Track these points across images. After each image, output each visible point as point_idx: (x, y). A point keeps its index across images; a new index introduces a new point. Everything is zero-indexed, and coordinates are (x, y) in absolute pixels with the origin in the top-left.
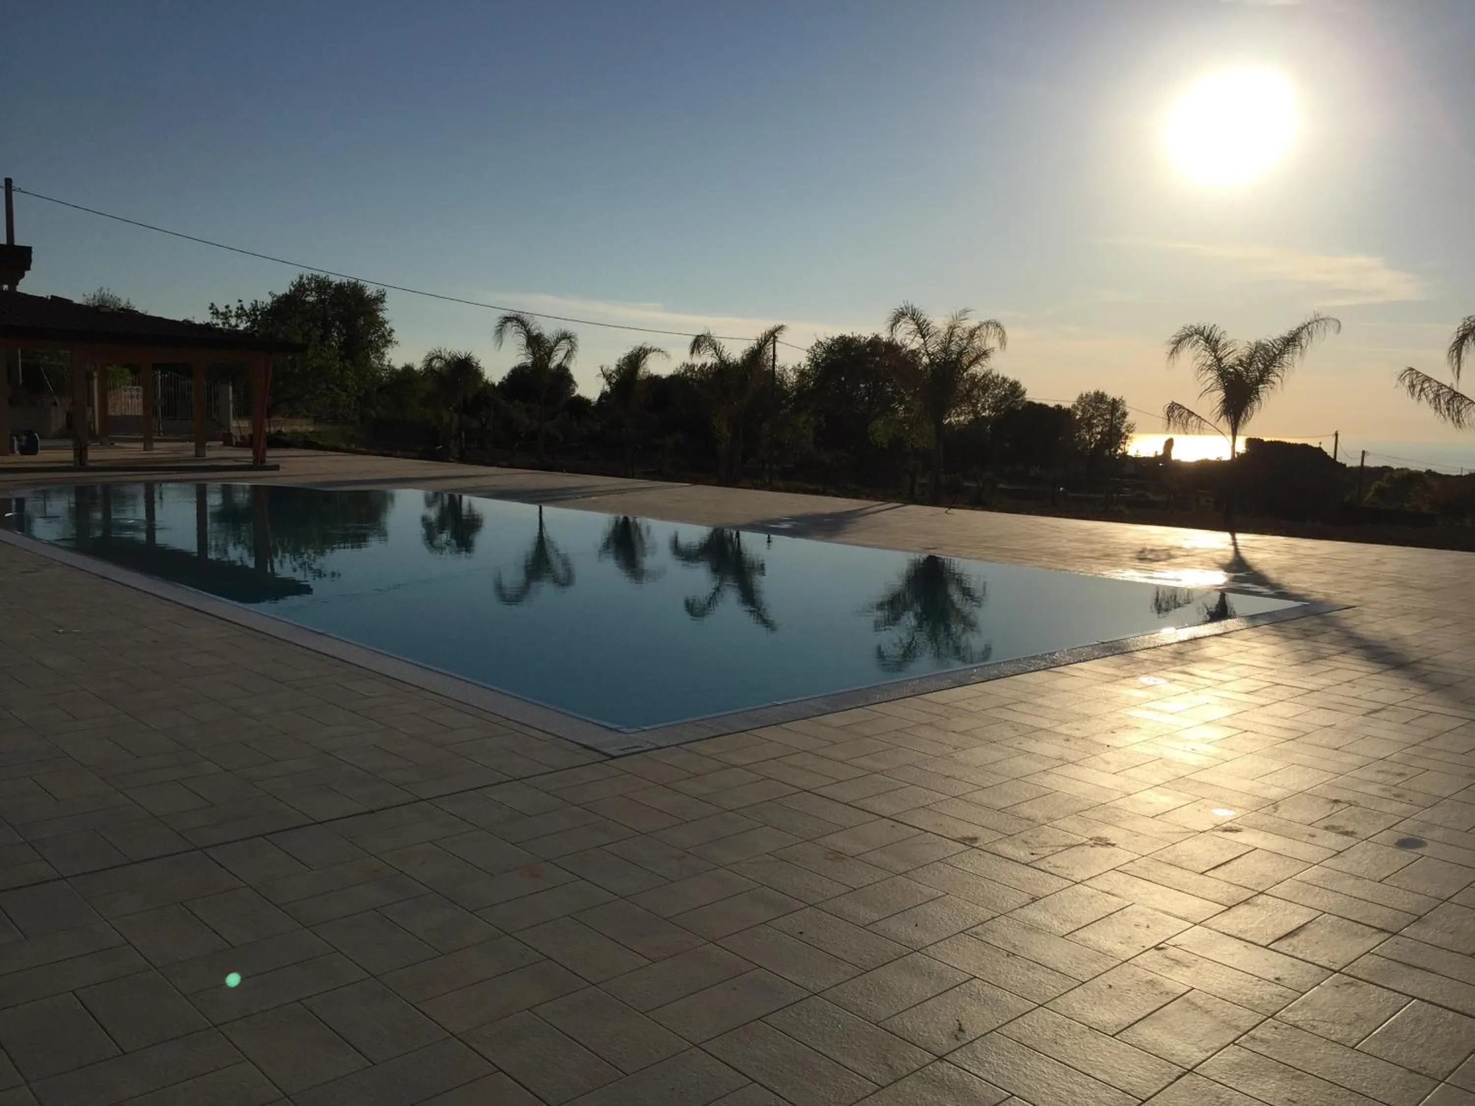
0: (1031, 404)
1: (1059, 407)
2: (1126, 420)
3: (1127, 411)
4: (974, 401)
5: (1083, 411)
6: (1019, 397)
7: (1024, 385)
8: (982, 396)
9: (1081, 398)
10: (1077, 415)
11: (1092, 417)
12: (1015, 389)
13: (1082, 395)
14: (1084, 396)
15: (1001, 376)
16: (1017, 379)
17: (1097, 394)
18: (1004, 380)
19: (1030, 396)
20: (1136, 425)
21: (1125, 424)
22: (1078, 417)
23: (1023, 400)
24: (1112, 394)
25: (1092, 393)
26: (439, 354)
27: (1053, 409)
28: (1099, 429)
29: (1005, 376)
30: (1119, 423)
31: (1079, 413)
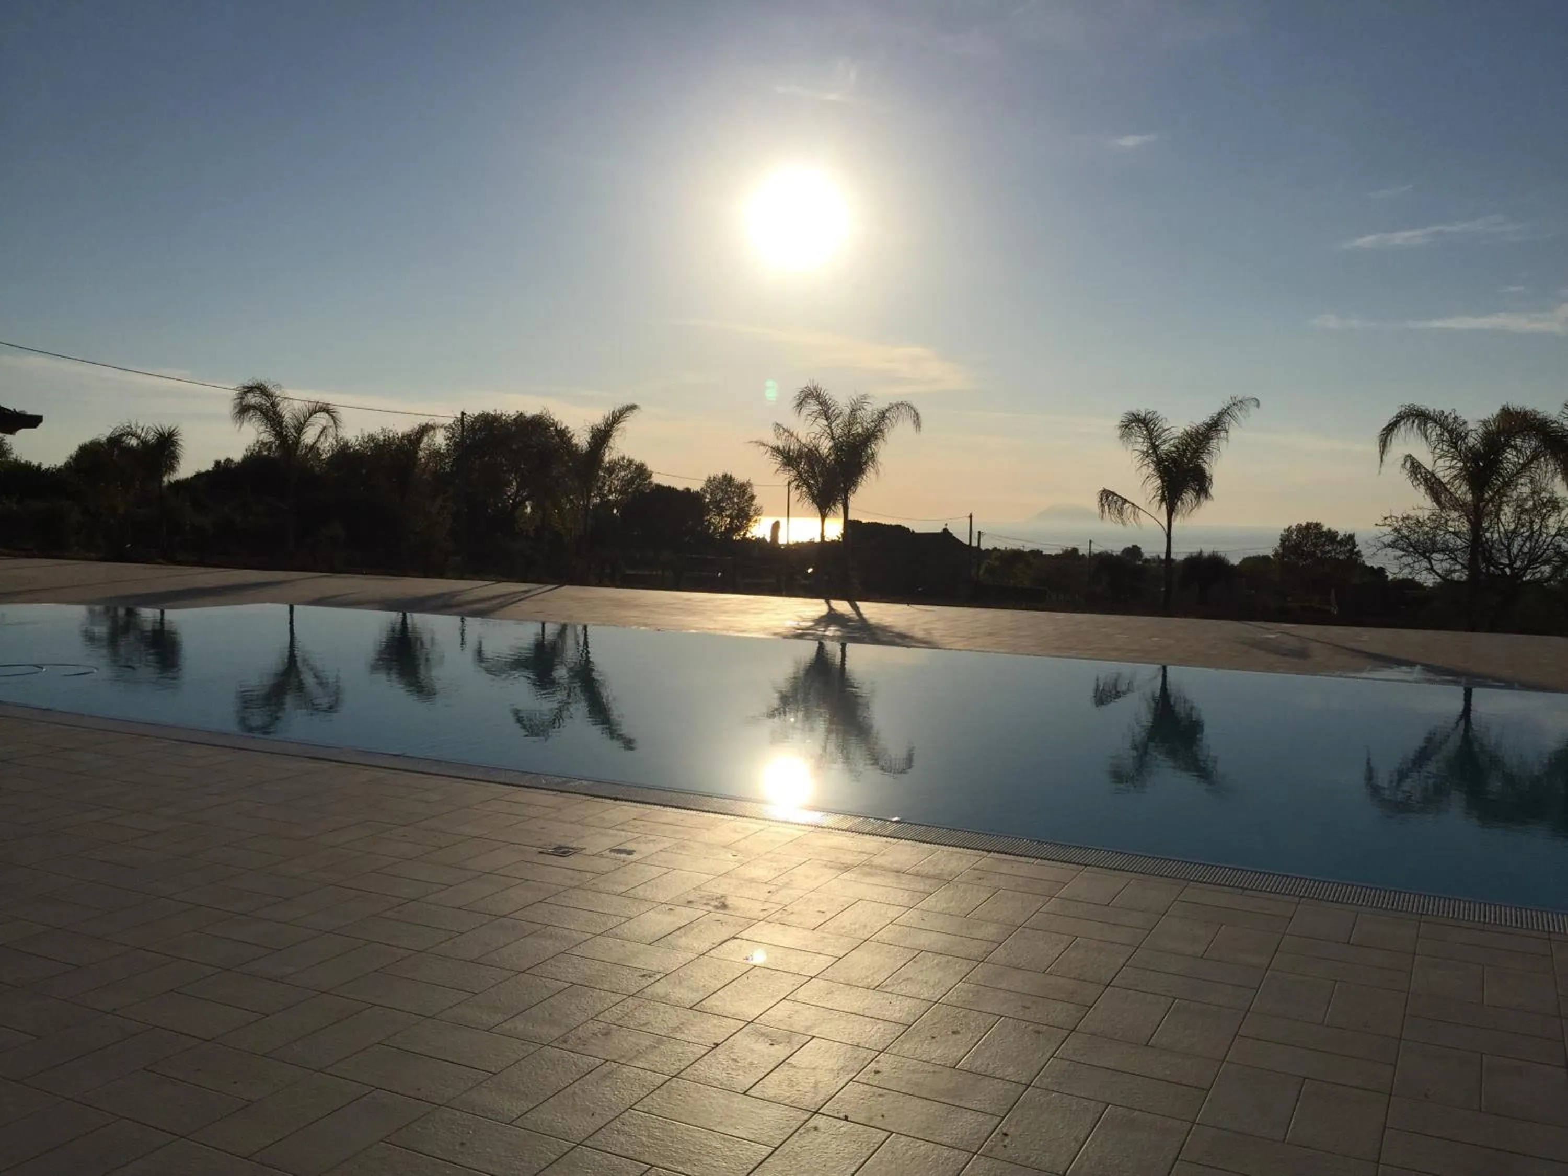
0: (659, 486)
1: (688, 490)
2: (755, 502)
3: (755, 494)
4: (599, 484)
5: (711, 494)
6: (645, 480)
7: (650, 467)
8: (607, 479)
9: (709, 481)
10: (706, 498)
11: (722, 500)
12: (641, 472)
13: (710, 477)
14: (712, 479)
15: (627, 458)
16: (643, 461)
17: (725, 476)
18: (630, 462)
19: (657, 479)
20: (763, 508)
21: (753, 508)
22: (707, 500)
23: (650, 483)
24: (740, 477)
25: (720, 476)
26: (129, 429)
27: (682, 492)
28: (728, 513)
29: (631, 458)
30: (748, 506)
31: (708, 496)
